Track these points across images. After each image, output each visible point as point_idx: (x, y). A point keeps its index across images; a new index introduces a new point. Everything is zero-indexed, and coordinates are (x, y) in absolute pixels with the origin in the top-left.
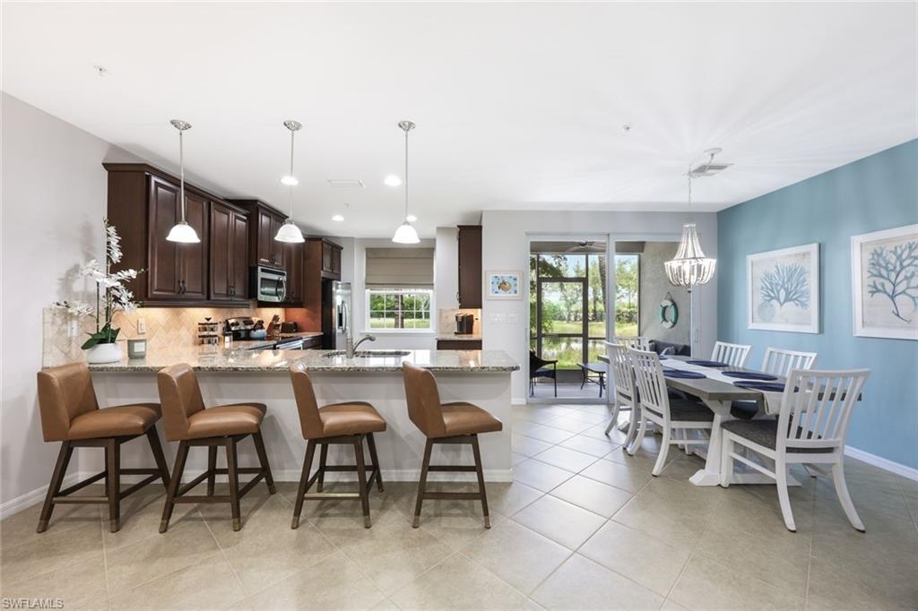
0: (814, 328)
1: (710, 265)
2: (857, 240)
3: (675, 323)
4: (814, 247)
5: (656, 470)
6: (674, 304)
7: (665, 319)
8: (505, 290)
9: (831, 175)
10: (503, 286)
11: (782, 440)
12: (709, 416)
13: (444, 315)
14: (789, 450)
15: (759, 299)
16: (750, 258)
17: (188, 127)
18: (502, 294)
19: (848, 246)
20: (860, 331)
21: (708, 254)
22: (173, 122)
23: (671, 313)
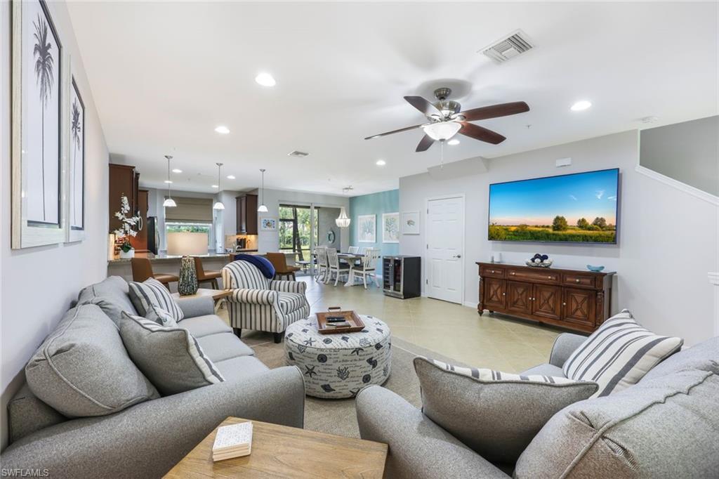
0: (375, 241)
1: (348, 221)
2: (384, 215)
3: (334, 241)
4: (375, 216)
5: (335, 285)
6: (334, 233)
7: (330, 240)
8: (269, 226)
9: (378, 193)
10: (268, 224)
11: (365, 268)
12: (349, 267)
13: (228, 238)
14: (366, 270)
15: (361, 232)
16: (359, 217)
17: (171, 157)
18: (268, 228)
19: (381, 216)
20: (384, 242)
21: (348, 218)
22: (166, 157)
23: (332, 237)
